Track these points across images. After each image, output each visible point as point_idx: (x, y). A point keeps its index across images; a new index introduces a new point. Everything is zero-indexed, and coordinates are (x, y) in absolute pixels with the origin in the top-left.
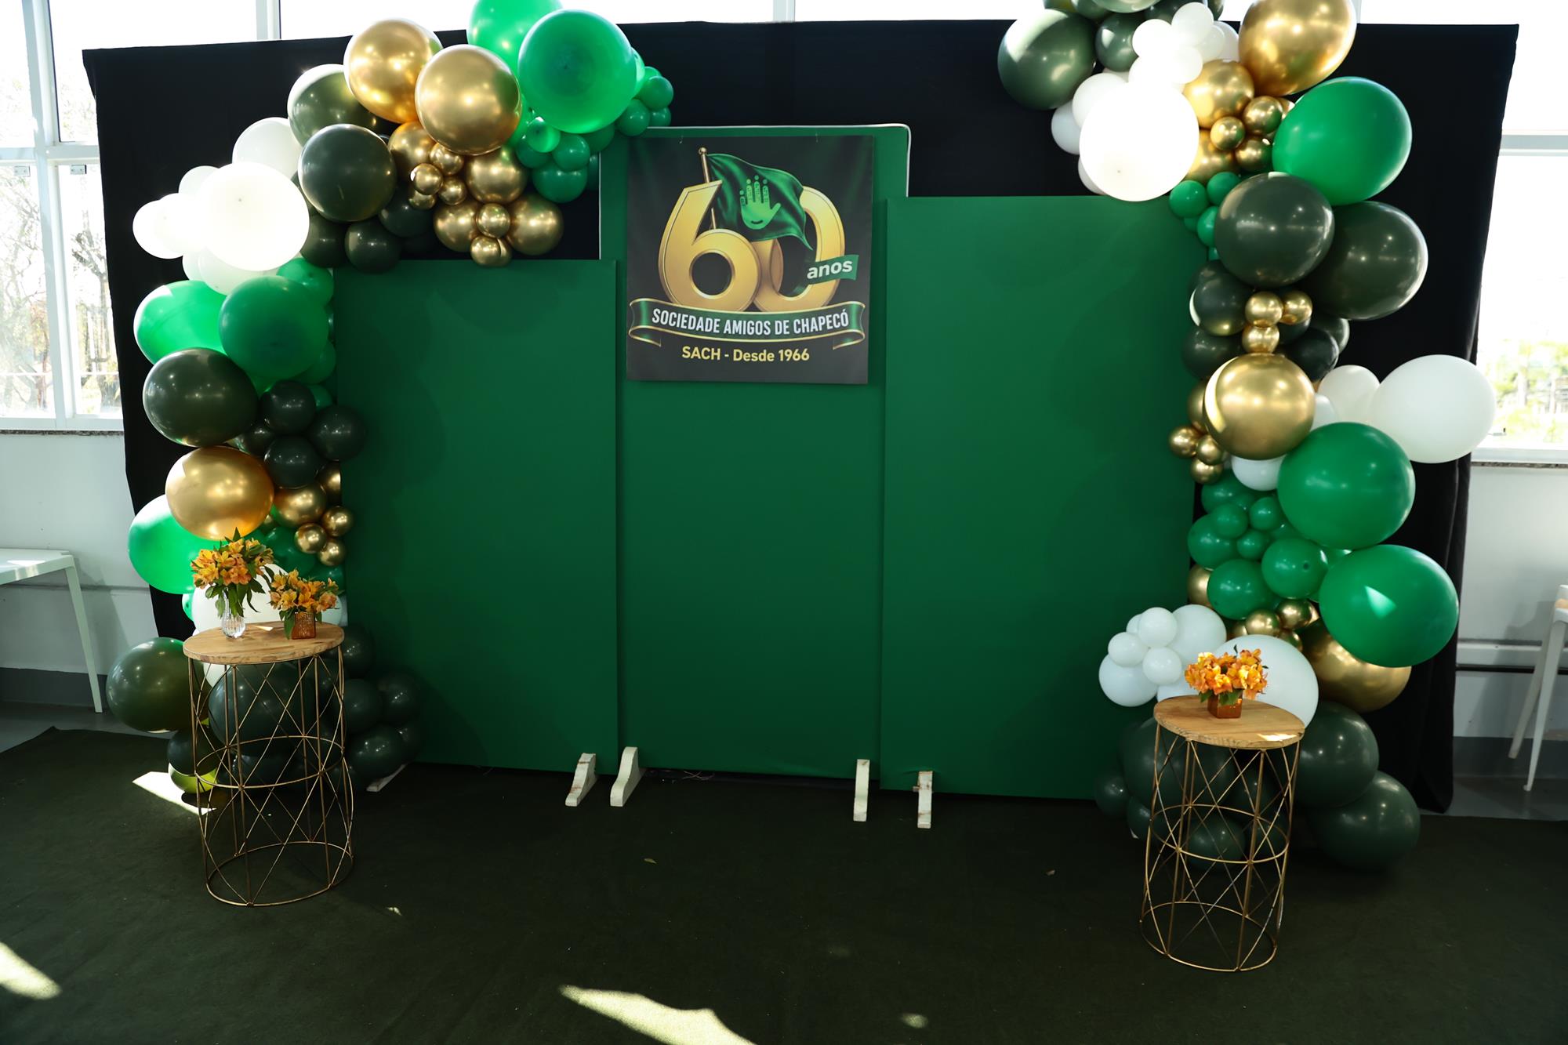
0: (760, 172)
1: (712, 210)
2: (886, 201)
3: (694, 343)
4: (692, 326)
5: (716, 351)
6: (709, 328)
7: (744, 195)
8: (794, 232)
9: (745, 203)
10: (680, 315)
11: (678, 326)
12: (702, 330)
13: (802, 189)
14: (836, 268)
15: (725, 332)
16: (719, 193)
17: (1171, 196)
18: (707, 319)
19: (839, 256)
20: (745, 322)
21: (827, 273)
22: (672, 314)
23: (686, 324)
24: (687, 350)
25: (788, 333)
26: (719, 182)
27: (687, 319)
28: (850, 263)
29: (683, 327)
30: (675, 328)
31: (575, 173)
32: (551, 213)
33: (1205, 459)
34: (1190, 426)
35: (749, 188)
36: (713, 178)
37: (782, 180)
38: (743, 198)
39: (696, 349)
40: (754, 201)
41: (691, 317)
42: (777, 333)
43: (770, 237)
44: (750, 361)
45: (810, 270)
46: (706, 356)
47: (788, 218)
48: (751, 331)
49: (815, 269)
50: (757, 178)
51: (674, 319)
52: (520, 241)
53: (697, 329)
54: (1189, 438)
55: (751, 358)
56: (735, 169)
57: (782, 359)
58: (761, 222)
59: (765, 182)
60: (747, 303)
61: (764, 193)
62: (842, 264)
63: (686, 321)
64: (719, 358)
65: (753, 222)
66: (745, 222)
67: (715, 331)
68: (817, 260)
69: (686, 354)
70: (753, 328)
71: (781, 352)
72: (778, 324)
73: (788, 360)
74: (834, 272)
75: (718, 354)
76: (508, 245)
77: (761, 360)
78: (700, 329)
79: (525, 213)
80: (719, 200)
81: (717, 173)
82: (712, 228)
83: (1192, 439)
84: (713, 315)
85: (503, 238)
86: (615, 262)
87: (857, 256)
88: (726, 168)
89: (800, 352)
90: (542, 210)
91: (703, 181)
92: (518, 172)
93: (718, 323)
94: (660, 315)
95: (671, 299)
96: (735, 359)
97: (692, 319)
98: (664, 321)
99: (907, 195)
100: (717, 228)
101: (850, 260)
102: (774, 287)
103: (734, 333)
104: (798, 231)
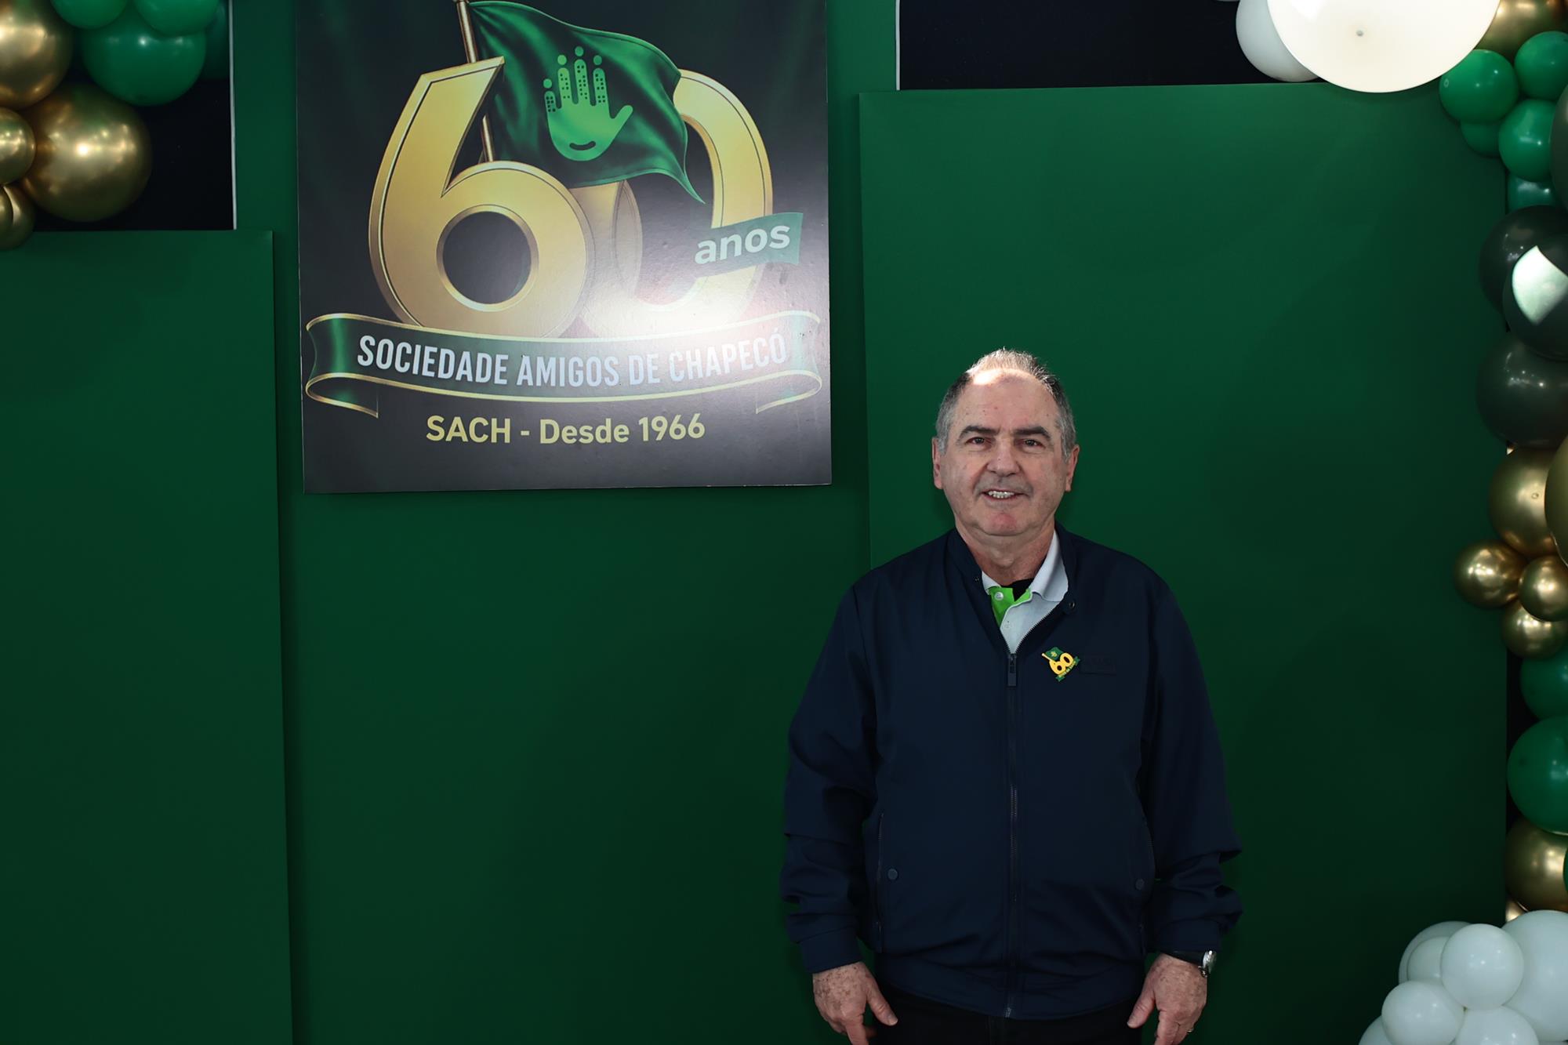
0: (586, 40)
1: (484, 120)
2: (857, 98)
3: (449, 408)
4: (446, 371)
5: (501, 425)
6: (483, 375)
7: (550, 89)
8: (663, 166)
9: (554, 106)
10: (418, 348)
11: (415, 371)
12: (470, 379)
13: (679, 76)
15: (519, 383)
16: (499, 85)
17: (1446, 83)
18: (480, 356)
20: (562, 360)
21: (738, 251)
22: (401, 346)
23: (431, 368)
24: (436, 423)
25: (658, 381)
26: (497, 61)
27: (435, 356)
28: (786, 229)
29: (426, 372)
30: (408, 377)
31: (180, 41)
32: (125, 128)
33: (1537, 609)
34: (1495, 540)
35: (564, 73)
36: (484, 53)
37: (636, 57)
38: (550, 94)
39: (457, 421)
40: (575, 100)
41: (444, 352)
42: (633, 381)
43: (612, 177)
44: (578, 443)
45: (701, 245)
46: (479, 435)
47: (653, 139)
48: (576, 378)
49: (712, 245)
50: (579, 52)
51: (407, 358)
52: (54, 189)
53: (459, 378)
54: (1497, 568)
55: (579, 436)
56: (533, 34)
57: (646, 438)
58: (592, 144)
59: (597, 60)
60: (565, 320)
61: (597, 84)
62: (769, 231)
63: (432, 361)
64: (507, 440)
65: (573, 146)
66: (556, 144)
67: (498, 381)
68: (716, 223)
69: (436, 433)
70: (580, 373)
71: (644, 421)
72: (636, 362)
73: (659, 438)
74: (750, 248)
75: (506, 431)
76: (25, 199)
77: (600, 440)
78: (464, 377)
79: (64, 128)
80: (498, 99)
81: (493, 42)
82: (486, 160)
83: (1503, 568)
84: (493, 347)
85: (16, 185)
86: (271, 232)
87: (801, 214)
88: (511, 29)
89: (686, 422)
90: (106, 123)
91: (463, 60)
92: (53, 38)
93: (503, 363)
94: (374, 350)
95: (399, 316)
96: (544, 440)
97: (447, 356)
98: (384, 361)
99: (898, 88)
100: (496, 158)
101: (785, 224)
102: (623, 284)
103: (539, 383)
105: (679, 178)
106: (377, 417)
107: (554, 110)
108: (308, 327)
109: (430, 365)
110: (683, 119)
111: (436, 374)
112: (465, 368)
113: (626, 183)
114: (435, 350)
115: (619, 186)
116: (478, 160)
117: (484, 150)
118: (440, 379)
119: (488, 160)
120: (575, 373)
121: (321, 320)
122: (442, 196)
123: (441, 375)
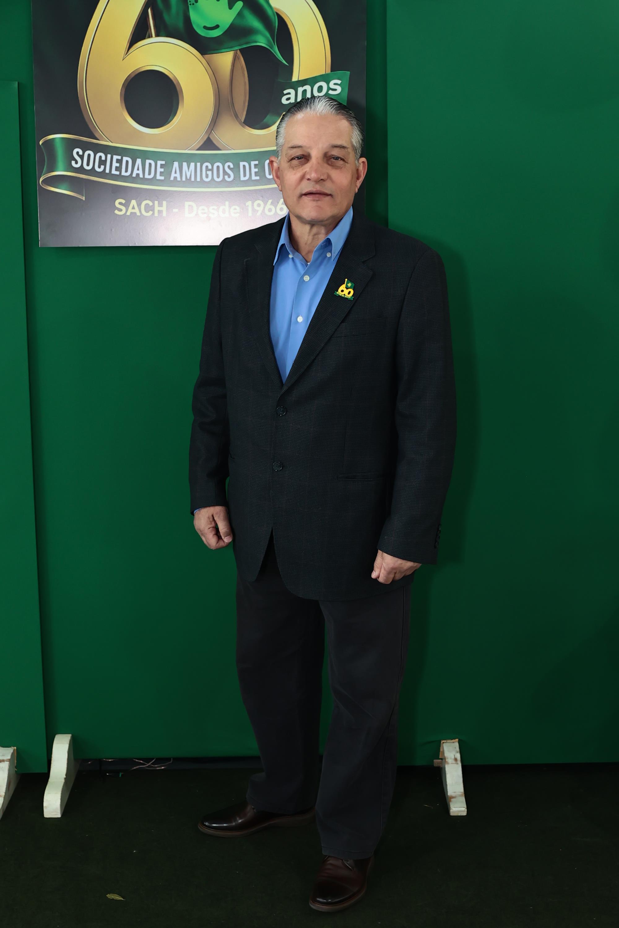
1: (149, 10)
3: (128, 195)
4: (126, 171)
5: (161, 205)
6: (150, 174)
8: (262, 41)
9: (193, 1)
10: (109, 156)
11: (107, 171)
12: (141, 176)
14: (320, 89)
18: (148, 162)
19: (323, 73)
20: (199, 164)
22: (98, 155)
24: (120, 203)
25: (258, 178)
27: (120, 161)
28: (339, 82)
29: (114, 172)
30: (103, 174)
41: (125, 159)
42: (243, 178)
43: (230, 48)
44: (208, 216)
45: (285, 92)
46: (147, 211)
47: (256, 23)
48: (207, 176)
49: (292, 91)
51: (102, 162)
53: (134, 175)
55: (209, 213)
57: (250, 214)
58: (217, 27)
60: (200, 140)
62: (328, 84)
63: (118, 165)
64: (165, 215)
65: (205, 27)
66: (195, 27)
67: (159, 177)
68: (295, 79)
69: (120, 210)
70: (210, 173)
71: (249, 203)
72: (244, 166)
73: (259, 214)
74: (316, 94)
75: (164, 209)
77: (222, 215)
78: (138, 175)
82: (150, 36)
84: (156, 156)
86: (17, 83)
87: (349, 72)
89: (275, 204)
93: (162, 166)
94: (82, 157)
95: (97, 136)
96: (187, 215)
97: (127, 162)
98: (88, 164)
100: (157, 35)
101: (339, 79)
102: (236, 116)
103: (184, 179)
104: (268, 41)
105: (272, 49)
106: (84, 199)
107: (193, 4)
108: (41, 143)
109: (116, 167)
110: (275, 11)
111: (120, 173)
112: (138, 169)
113: (238, 51)
114: (119, 157)
115: (234, 53)
116: (145, 36)
117: (149, 30)
118: (123, 176)
119: (152, 37)
120: (206, 172)
121: (49, 138)
122: (123, 60)
123: (123, 173)
